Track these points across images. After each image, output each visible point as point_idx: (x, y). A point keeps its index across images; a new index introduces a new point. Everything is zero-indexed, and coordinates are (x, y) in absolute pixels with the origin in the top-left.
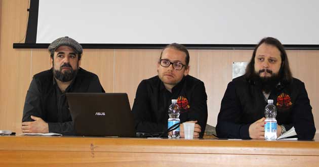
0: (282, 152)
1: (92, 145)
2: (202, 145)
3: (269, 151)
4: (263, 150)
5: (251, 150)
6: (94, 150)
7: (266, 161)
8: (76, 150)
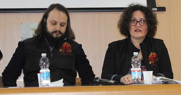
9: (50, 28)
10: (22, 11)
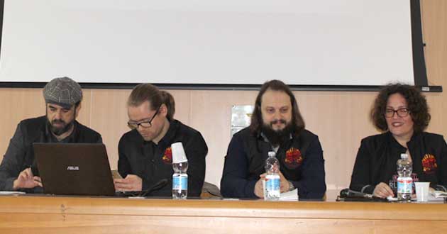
0: (285, 214)
1: (62, 206)
2: (192, 206)
3: (270, 213)
4: (264, 213)
5: (250, 211)
6: (66, 212)
7: (267, 225)
8: (42, 212)
9: (267, 118)
10: (233, 88)
